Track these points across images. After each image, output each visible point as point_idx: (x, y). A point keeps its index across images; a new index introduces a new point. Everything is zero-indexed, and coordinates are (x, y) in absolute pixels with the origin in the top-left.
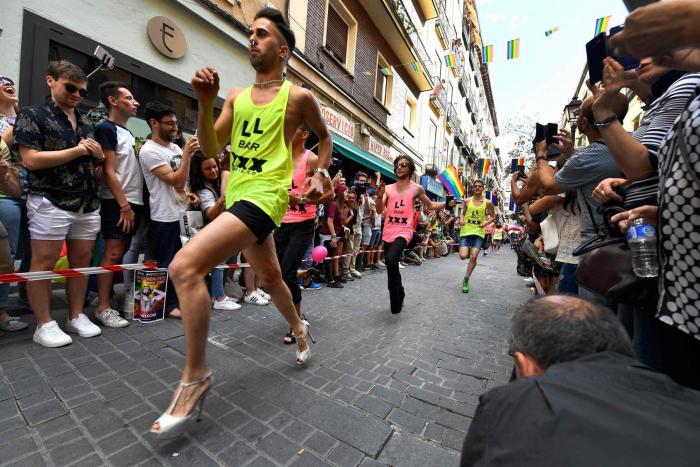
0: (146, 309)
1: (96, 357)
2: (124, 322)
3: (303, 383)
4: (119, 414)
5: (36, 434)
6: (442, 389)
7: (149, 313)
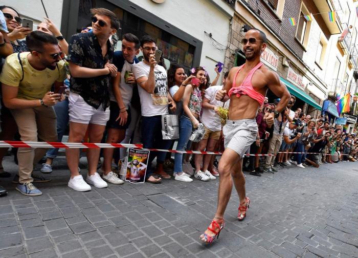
0: (134, 174)
1: (107, 200)
2: (120, 181)
3: (236, 233)
4: (125, 235)
5: (79, 240)
6: (331, 250)
7: (136, 177)
